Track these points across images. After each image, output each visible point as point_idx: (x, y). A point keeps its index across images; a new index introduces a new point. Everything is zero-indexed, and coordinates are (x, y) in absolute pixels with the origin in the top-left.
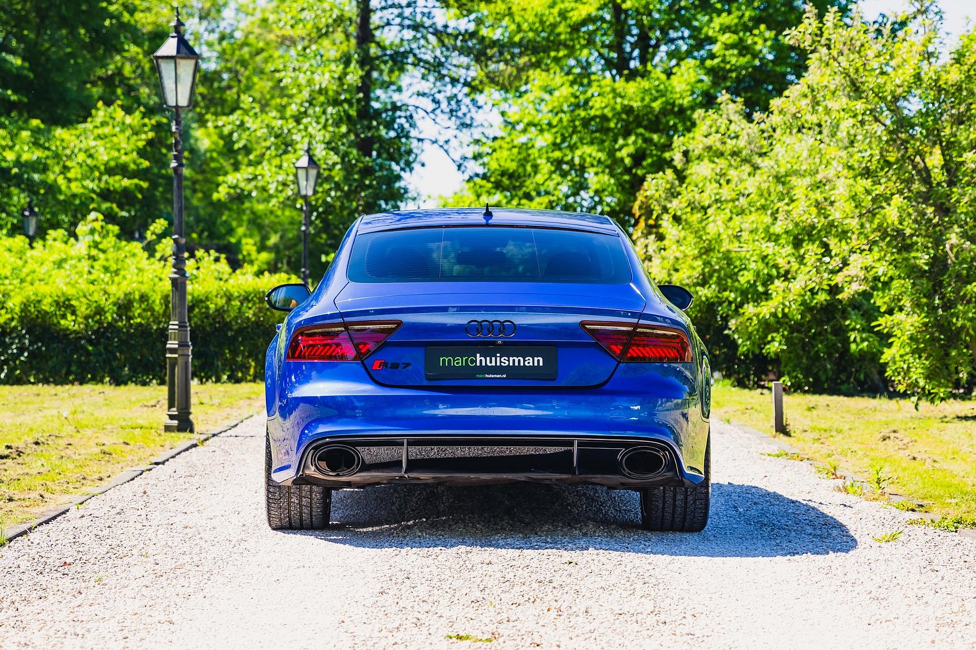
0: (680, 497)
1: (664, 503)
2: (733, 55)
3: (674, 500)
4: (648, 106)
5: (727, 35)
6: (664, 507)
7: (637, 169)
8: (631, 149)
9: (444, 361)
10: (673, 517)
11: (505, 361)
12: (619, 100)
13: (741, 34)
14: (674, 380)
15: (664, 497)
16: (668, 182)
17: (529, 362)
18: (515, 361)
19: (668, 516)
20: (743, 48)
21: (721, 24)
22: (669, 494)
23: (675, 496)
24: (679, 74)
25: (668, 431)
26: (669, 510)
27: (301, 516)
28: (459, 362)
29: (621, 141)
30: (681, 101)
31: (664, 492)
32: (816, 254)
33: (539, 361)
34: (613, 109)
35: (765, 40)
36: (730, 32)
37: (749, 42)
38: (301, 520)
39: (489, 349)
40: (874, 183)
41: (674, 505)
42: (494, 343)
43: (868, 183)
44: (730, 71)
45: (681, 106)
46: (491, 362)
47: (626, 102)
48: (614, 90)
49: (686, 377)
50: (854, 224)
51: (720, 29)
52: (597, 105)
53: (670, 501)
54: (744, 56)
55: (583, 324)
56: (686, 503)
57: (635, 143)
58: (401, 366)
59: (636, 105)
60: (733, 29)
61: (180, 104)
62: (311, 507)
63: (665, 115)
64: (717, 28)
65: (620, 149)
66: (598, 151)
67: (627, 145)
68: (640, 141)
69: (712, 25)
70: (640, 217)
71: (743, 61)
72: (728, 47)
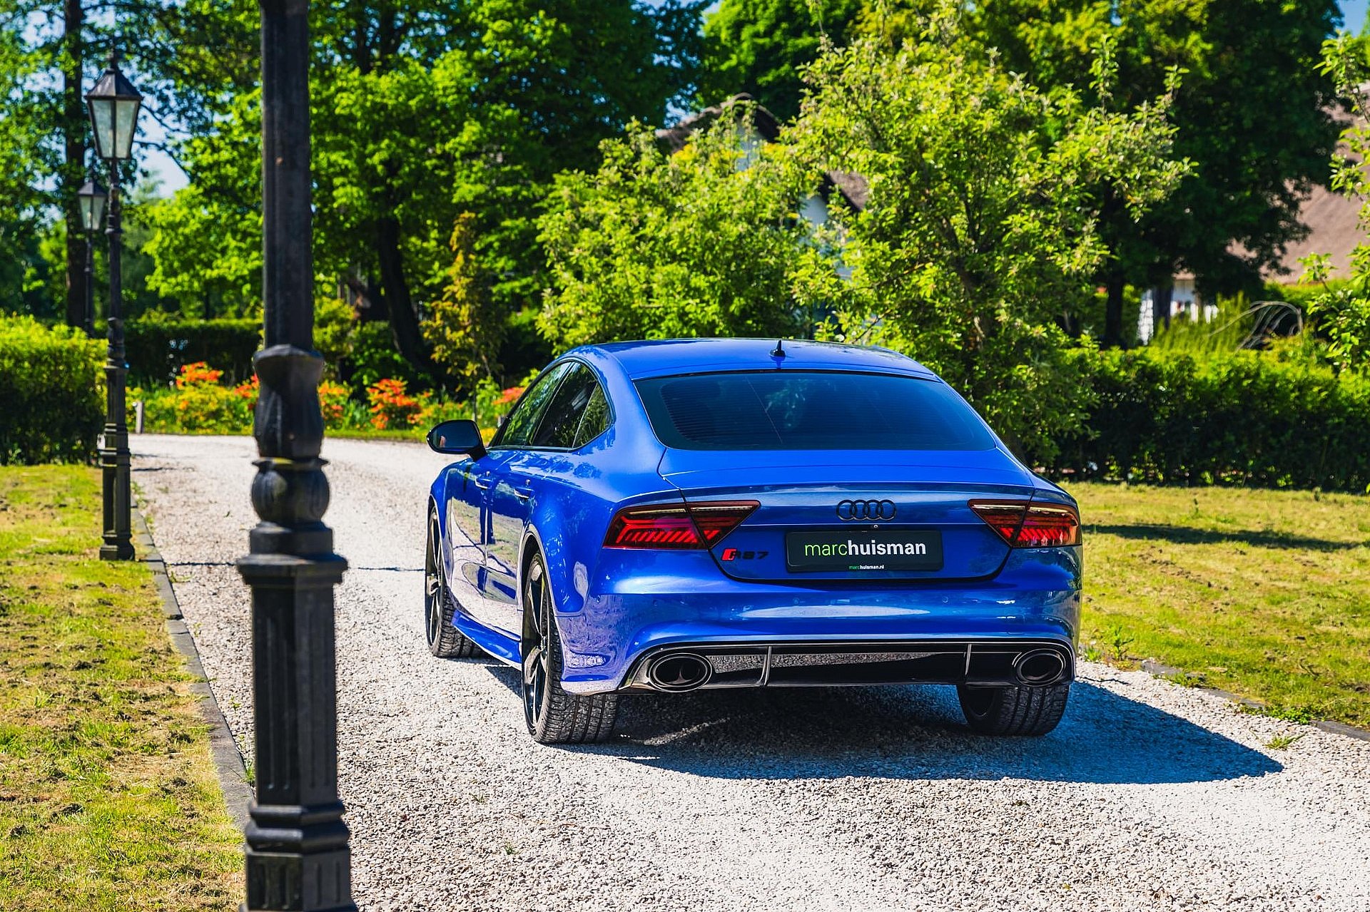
0: (1036, 698)
1: (1017, 704)
2: (507, 46)
3: (1029, 701)
4: (405, 104)
5: (499, 23)
6: (1016, 710)
7: (393, 179)
8: (383, 155)
9: (810, 549)
10: (1024, 720)
11: (882, 550)
12: (370, 97)
13: (516, 21)
14: (1057, 567)
15: (1018, 698)
16: (566, 225)
17: (910, 549)
18: (893, 548)
19: (1018, 720)
20: (517, 38)
21: (491, 9)
22: (1024, 695)
23: (1030, 697)
24: (441, 66)
25: (1061, 628)
26: (1021, 713)
27: (586, 729)
28: (827, 550)
29: (371, 147)
30: (444, 99)
31: (1019, 693)
32: (828, 332)
33: (921, 548)
34: (363, 107)
35: (545, 29)
36: (502, 18)
37: (526, 30)
38: (584, 734)
39: (862, 535)
40: (893, 247)
41: (1028, 707)
42: (869, 528)
43: (884, 246)
44: (503, 64)
45: (443, 105)
46: (865, 550)
47: (378, 100)
48: (363, 85)
49: (1069, 561)
50: (870, 294)
51: (490, 15)
52: (344, 102)
53: (1024, 703)
54: (520, 47)
55: (972, 502)
56: (1042, 704)
57: (388, 147)
58: (757, 556)
59: (391, 102)
60: (506, 14)
61: (119, 156)
62: (601, 719)
63: (424, 117)
64: (487, 13)
65: (371, 155)
66: (344, 158)
67: (379, 150)
68: (394, 145)
69: (480, 10)
70: (457, 250)
71: (519, 52)
72: (499, 36)
